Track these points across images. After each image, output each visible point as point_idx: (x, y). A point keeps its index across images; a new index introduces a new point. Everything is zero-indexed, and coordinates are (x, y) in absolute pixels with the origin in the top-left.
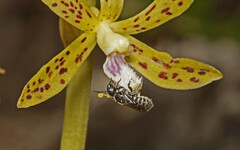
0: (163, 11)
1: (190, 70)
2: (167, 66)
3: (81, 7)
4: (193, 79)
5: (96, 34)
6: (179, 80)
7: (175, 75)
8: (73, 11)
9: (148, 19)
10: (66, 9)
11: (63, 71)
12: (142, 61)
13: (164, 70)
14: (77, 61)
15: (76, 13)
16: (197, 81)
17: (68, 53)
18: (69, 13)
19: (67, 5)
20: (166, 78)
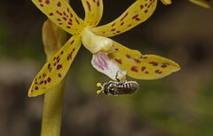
0: (134, 18)
1: (155, 64)
2: (138, 61)
3: (72, 16)
4: (157, 71)
5: (81, 37)
6: (147, 72)
7: (143, 68)
8: (65, 19)
9: (122, 24)
10: (60, 17)
11: (59, 67)
12: (118, 58)
13: (135, 64)
14: (68, 59)
15: (68, 21)
16: (161, 73)
17: (62, 53)
18: (63, 21)
19: (61, 14)
20: (137, 71)
